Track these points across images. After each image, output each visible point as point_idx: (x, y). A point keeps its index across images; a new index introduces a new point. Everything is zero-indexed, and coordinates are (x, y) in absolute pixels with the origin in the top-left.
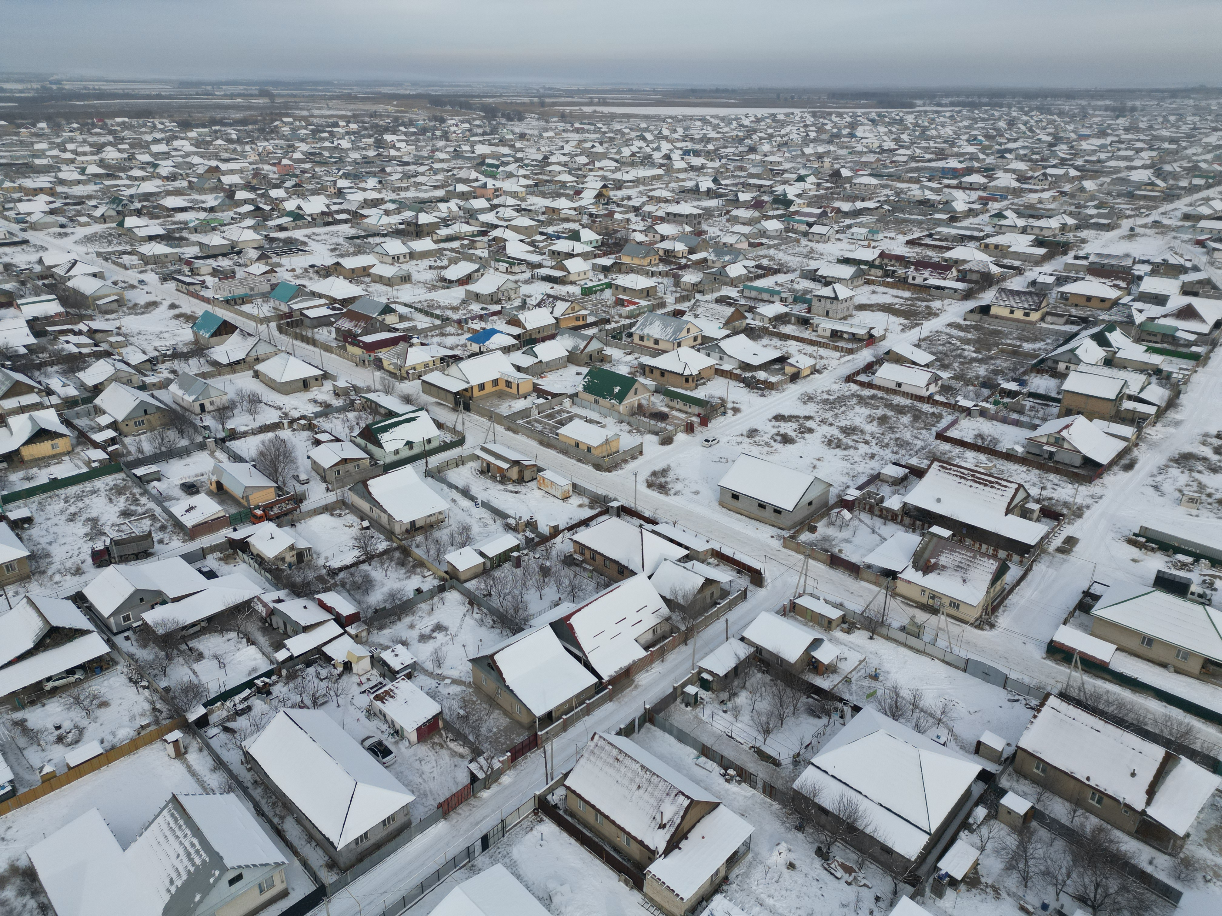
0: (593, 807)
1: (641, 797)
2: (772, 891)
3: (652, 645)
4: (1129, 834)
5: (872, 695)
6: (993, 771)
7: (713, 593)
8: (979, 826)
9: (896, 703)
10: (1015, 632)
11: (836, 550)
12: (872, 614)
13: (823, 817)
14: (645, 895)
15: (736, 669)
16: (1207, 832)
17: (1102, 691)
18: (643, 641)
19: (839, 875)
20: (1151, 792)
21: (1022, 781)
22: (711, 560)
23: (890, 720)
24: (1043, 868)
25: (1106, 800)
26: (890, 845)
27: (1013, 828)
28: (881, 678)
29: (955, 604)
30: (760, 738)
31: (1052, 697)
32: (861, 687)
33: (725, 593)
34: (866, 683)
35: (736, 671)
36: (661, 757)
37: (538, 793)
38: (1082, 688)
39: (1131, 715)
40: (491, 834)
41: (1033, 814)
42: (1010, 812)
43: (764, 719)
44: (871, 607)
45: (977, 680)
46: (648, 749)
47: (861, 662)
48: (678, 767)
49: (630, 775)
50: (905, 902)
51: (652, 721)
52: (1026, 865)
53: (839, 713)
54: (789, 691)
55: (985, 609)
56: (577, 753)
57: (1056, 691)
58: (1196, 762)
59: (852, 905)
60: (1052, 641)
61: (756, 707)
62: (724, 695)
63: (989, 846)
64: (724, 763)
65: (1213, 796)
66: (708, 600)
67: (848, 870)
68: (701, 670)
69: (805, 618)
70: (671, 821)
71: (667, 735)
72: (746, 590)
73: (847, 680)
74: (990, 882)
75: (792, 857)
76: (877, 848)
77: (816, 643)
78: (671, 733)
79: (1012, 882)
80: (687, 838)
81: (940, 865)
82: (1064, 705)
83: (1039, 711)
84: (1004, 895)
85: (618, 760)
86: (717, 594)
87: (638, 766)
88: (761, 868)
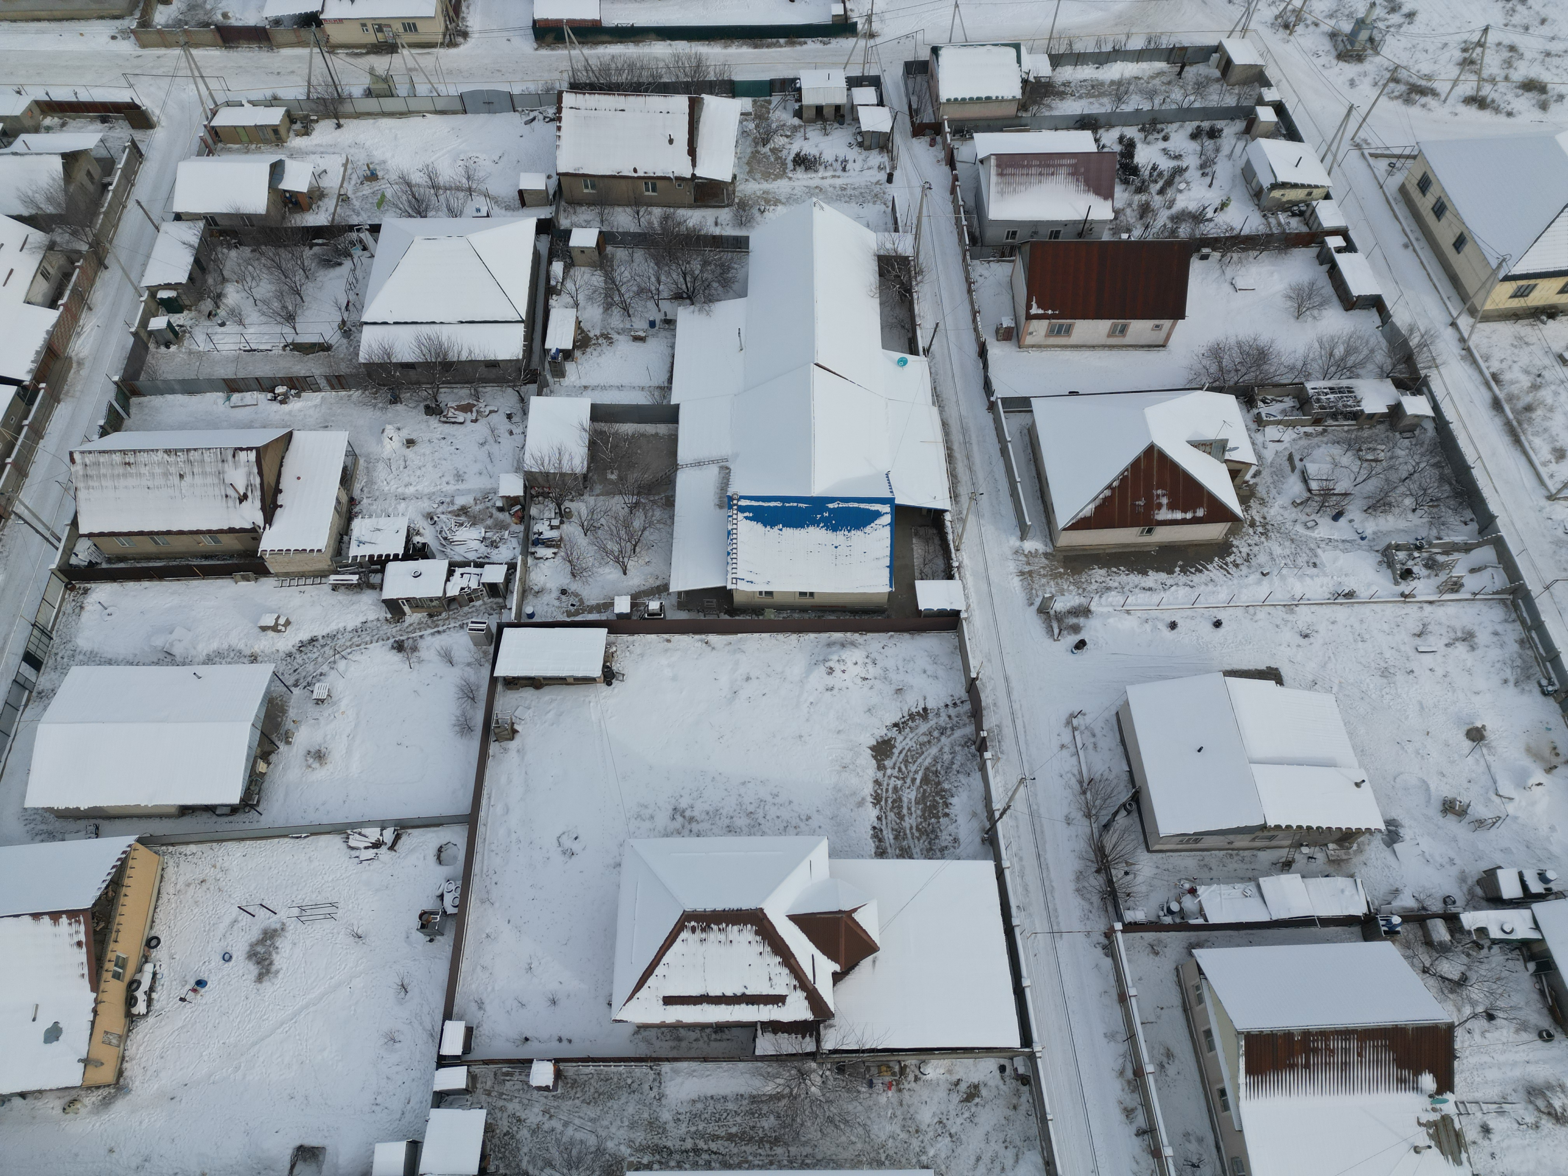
0: (141, 533)
1: (192, 486)
2: (407, 479)
3: (59, 295)
4: (690, 207)
5: (381, 202)
6: (549, 216)
7: (89, 173)
8: (562, 283)
9: (414, 196)
10: (492, 31)
11: (219, 17)
12: (321, 91)
13: (412, 373)
14: (277, 575)
15: (197, 262)
16: (748, 163)
17: (607, 59)
18: (39, 298)
19: (461, 420)
20: (692, 152)
21: (580, 210)
22: (48, 121)
23: (418, 221)
24: (635, 288)
25: (659, 184)
26: (492, 357)
27: (593, 265)
28: (380, 174)
29: (410, 26)
30: (287, 330)
31: (565, 95)
32: (365, 198)
33: (108, 165)
34: (367, 189)
35: (200, 265)
36: (182, 426)
37: (54, 566)
38: (588, 68)
39: (645, 73)
40: (32, 648)
41: (605, 239)
42: (582, 250)
43: (276, 305)
44: (314, 81)
45: (483, 118)
46: (158, 427)
47: (345, 165)
48: (212, 424)
49: (158, 470)
50: (536, 403)
51: (137, 392)
52: (621, 295)
53: (358, 246)
54: (284, 254)
55: (447, 15)
56: (66, 490)
57: (565, 86)
58: (717, 95)
59: (491, 439)
60: (535, 22)
61: (257, 296)
62: (207, 305)
63: (581, 298)
64: (266, 385)
65: (741, 122)
66: (91, 187)
67: (466, 408)
68: (153, 291)
69: (240, 142)
70: (249, 486)
71: (170, 397)
72: (133, 142)
73: (343, 199)
74: (598, 334)
75: (405, 434)
76: (482, 369)
77: (277, 170)
78: (173, 392)
79: (616, 320)
80: (281, 491)
81: (547, 346)
82: (580, 96)
83: (559, 119)
84: (615, 336)
85: (129, 464)
86: (96, 172)
87: (160, 454)
88: (381, 466)
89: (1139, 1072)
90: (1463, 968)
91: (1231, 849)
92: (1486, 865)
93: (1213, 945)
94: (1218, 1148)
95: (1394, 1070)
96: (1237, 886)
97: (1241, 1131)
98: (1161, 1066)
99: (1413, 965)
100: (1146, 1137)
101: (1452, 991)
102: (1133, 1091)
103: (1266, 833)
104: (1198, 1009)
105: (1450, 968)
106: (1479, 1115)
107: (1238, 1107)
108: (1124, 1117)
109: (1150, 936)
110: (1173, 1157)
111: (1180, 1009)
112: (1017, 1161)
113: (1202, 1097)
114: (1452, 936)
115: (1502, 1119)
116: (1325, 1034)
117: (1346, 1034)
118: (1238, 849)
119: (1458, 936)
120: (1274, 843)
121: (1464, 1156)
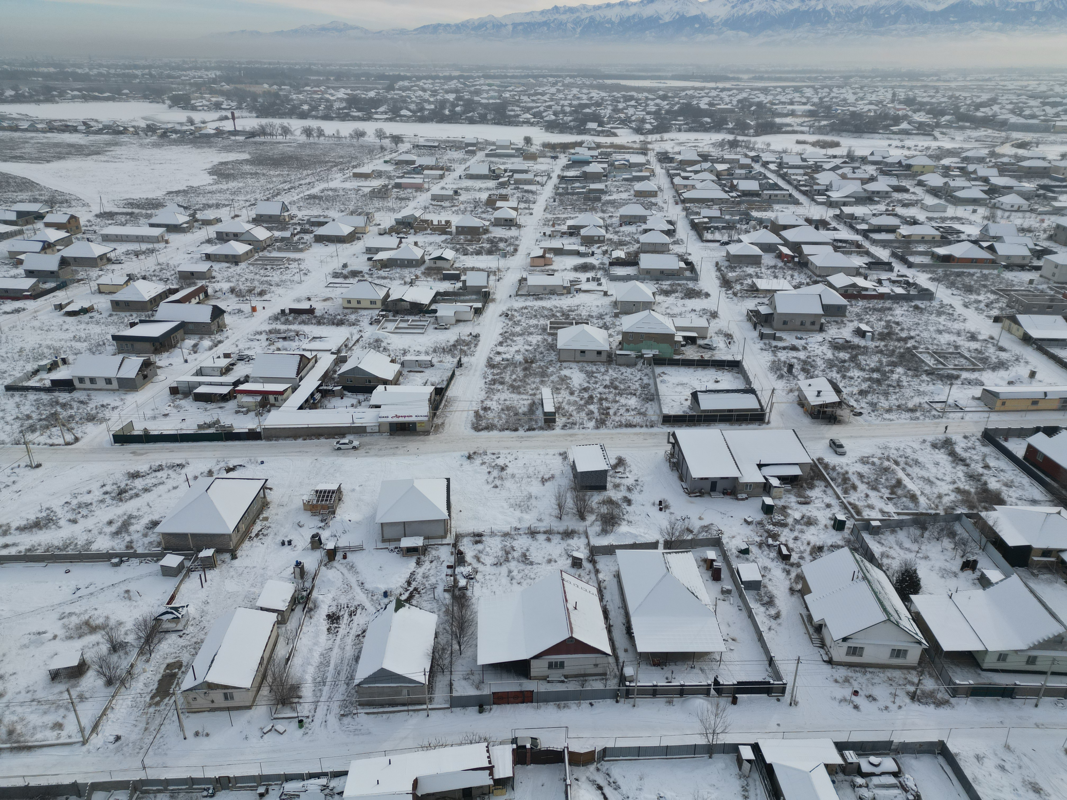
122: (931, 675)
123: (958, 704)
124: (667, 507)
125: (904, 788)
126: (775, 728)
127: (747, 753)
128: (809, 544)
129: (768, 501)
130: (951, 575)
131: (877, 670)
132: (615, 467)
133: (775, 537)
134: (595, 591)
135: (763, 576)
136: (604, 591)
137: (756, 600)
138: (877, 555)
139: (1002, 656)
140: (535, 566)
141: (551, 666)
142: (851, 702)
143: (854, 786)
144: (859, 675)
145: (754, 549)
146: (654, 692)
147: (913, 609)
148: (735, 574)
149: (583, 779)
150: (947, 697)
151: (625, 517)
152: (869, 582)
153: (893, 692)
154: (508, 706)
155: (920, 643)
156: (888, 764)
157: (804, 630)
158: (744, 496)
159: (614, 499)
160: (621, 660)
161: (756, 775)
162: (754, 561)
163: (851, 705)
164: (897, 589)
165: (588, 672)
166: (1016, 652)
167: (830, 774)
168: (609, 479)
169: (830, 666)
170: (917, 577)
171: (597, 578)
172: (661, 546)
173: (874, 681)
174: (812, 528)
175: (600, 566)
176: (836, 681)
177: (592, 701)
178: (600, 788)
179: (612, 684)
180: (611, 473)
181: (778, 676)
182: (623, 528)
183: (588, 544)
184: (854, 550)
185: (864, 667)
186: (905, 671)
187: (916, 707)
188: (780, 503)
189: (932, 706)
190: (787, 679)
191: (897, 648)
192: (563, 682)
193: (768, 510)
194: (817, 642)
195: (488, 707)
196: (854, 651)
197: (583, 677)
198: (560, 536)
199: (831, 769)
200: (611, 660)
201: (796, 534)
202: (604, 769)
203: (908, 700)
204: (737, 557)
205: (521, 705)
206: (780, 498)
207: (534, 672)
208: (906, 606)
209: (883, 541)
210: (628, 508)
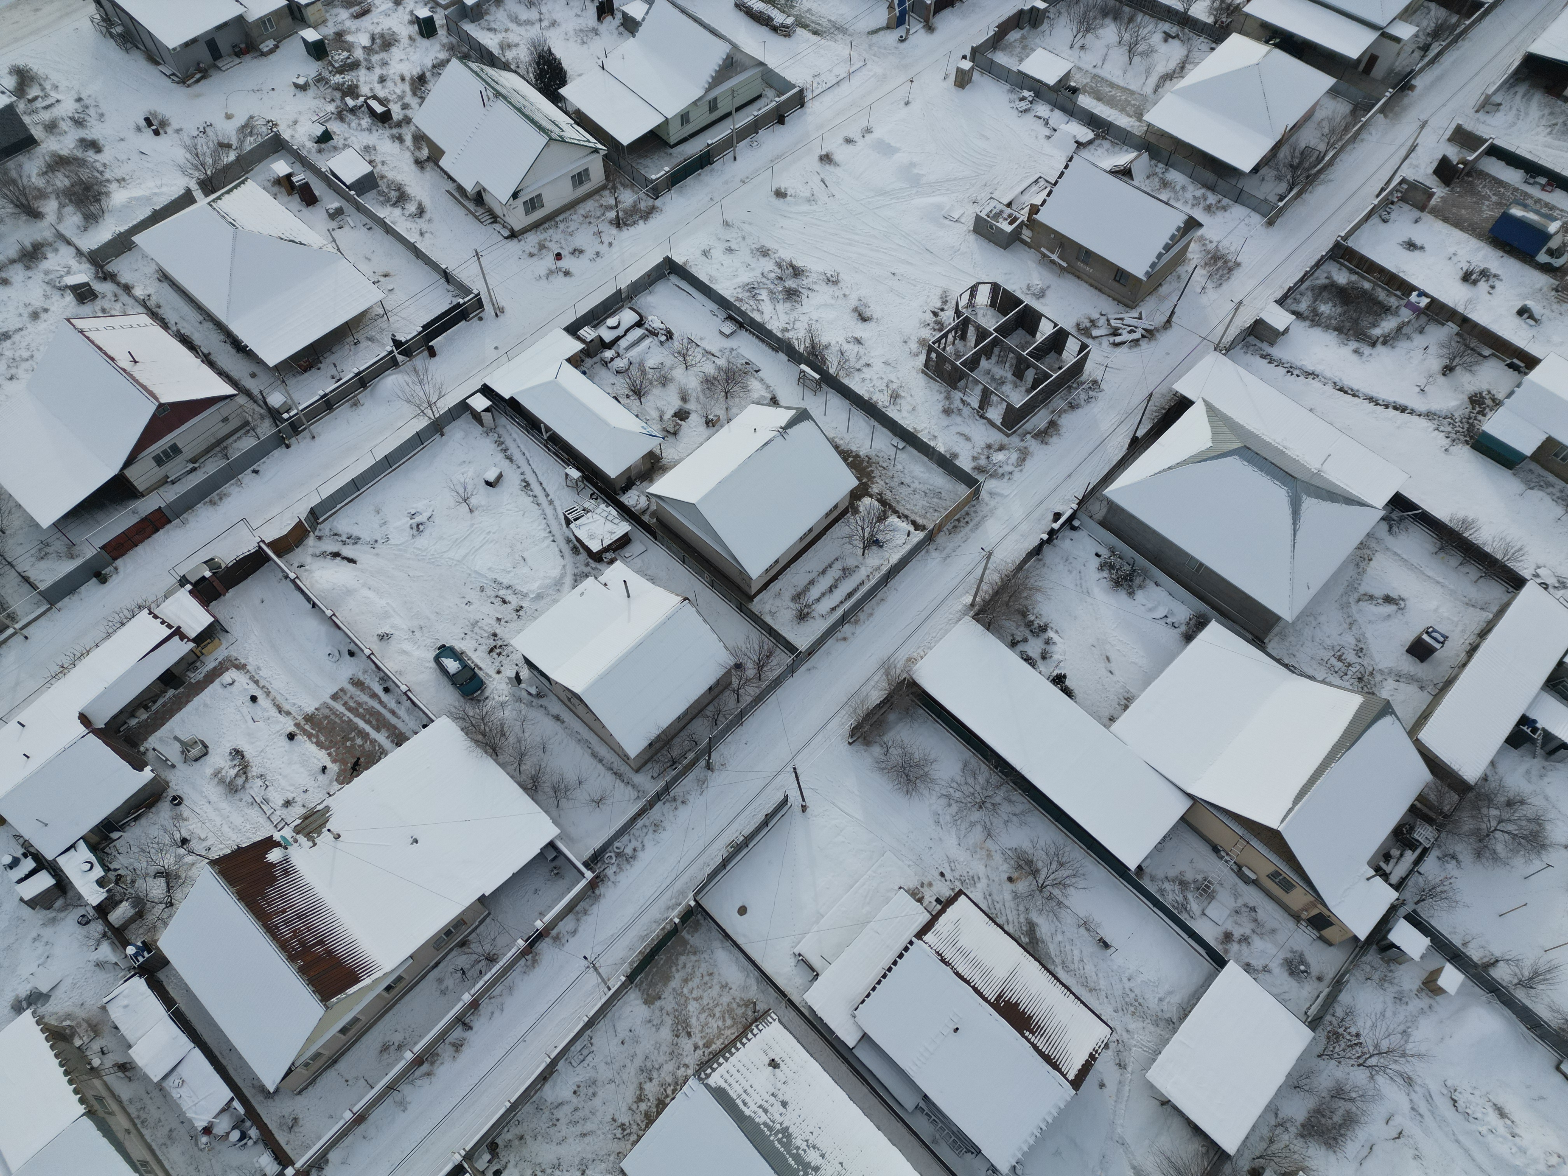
89: (419, 1061)
90: (150, 880)
91: (136, 1126)
92: (27, 911)
93: (255, 1078)
94: (437, 965)
95: (281, 882)
96: (175, 1095)
97: (411, 957)
98: (400, 1047)
99: (171, 916)
100: (467, 1021)
101: (178, 877)
102: (438, 1055)
103: (97, 1106)
104: (327, 1053)
105: (156, 889)
106: (278, 813)
107: (392, 971)
108: (464, 1048)
109: (281, 1138)
110: (468, 991)
111: (337, 1066)
112: (561, 1104)
113: (403, 1001)
114: (121, 902)
115: (271, 798)
116: (283, 945)
117: (272, 931)
118: (132, 1120)
119: (118, 898)
120: (104, 1093)
121: (319, 808)
122: (625, 186)
123: (664, 204)
124: (164, 124)
125: (653, 333)
126: (494, 354)
127: (480, 403)
128: (403, 79)
129: (311, 35)
130: (591, 34)
131: (568, 213)
132: (20, 90)
133: (352, 91)
134: (145, 319)
135: (370, 162)
136: (160, 311)
137: (383, 204)
138: (496, 51)
139: (684, 118)
140: (16, 338)
141: (159, 461)
142: (559, 270)
143: (605, 363)
144: (551, 231)
145: (335, 127)
146: (328, 404)
147: (570, 109)
148: (331, 180)
149: (308, 560)
150: (650, 202)
151: (107, 175)
152: (505, 98)
153: (596, 230)
154: (140, 549)
155: (596, 151)
156: (627, 317)
157: (463, 211)
158: (271, 43)
159: (64, 152)
160: (256, 392)
161: (503, 420)
162: (346, 146)
163: (561, 274)
164: (540, 90)
165: (220, 435)
166: (695, 103)
167: (576, 367)
168: (26, 120)
169: (516, 240)
170: (555, 59)
171: (136, 299)
172: (198, 194)
173: (570, 230)
174: (394, 50)
175: (125, 277)
176: (531, 255)
177: (255, 467)
178: (336, 555)
179: (266, 429)
180: (21, 107)
181: (464, 290)
182: (118, 197)
183: (79, 252)
184: (464, 58)
185: (551, 218)
186: (597, 197)
187: (628, 234)
188: (329, 30)
189: (641, 222)
190: (477, 286)
191: (575, 173)
192: (194, 470)
193: (317, 50)
194: (486, 218)
195: (110, 568)
196: (533, 204)
197: (218, 446)
198: (19, 267)
199: (575, 361)
200: (242, 400)
201: (378, 71)
202: (327, 532)
203: (614, 231)
204: (320, 151)
205: (156, 536)
206: (325, 22)
207: (140, 484)
208: (561, 109)
209: (493, 25)
210: (98, 157)
